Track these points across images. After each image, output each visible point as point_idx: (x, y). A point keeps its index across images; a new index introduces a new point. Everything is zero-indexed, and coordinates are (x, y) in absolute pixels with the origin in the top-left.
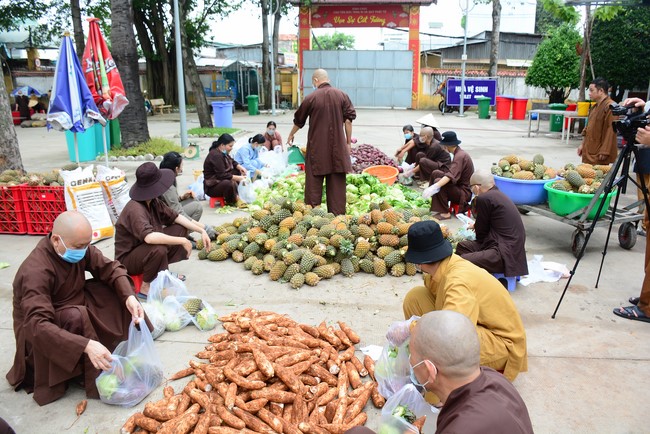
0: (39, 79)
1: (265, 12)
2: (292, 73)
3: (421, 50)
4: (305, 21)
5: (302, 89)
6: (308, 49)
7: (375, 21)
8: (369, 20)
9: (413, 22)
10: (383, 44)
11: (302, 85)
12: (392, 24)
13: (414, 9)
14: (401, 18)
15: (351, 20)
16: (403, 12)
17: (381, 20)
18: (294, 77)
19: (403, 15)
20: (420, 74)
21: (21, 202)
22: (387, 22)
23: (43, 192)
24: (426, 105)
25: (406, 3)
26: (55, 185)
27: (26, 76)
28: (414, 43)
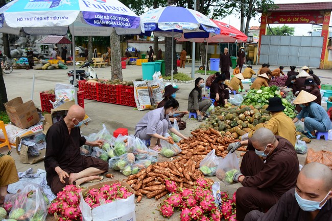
0: (138, 44)
1: (243, 16)
2: (255, 47)
3: (329, 36)
4: (264, 20)
5: (259, 55)
6: (264, 35)
7: (303, 20)
8: (299, 20)
9: (326, 20)
10: (311, 33)
11: (259, 53)
12: (313, 22)
13: (327, 13)
14: (319, 18)
15: (289, 20)
16: (320, 15)
17: (306, 20)
18: (255, 49)
19: (320, 17)
20: (326, 49)
21: (119, 91)
22: (310, 21)
23: (127, 88)
24: (329, 67)
25: (322, 10)
26: (131, 86)
27: (132, 43)
28: (325, 33)
